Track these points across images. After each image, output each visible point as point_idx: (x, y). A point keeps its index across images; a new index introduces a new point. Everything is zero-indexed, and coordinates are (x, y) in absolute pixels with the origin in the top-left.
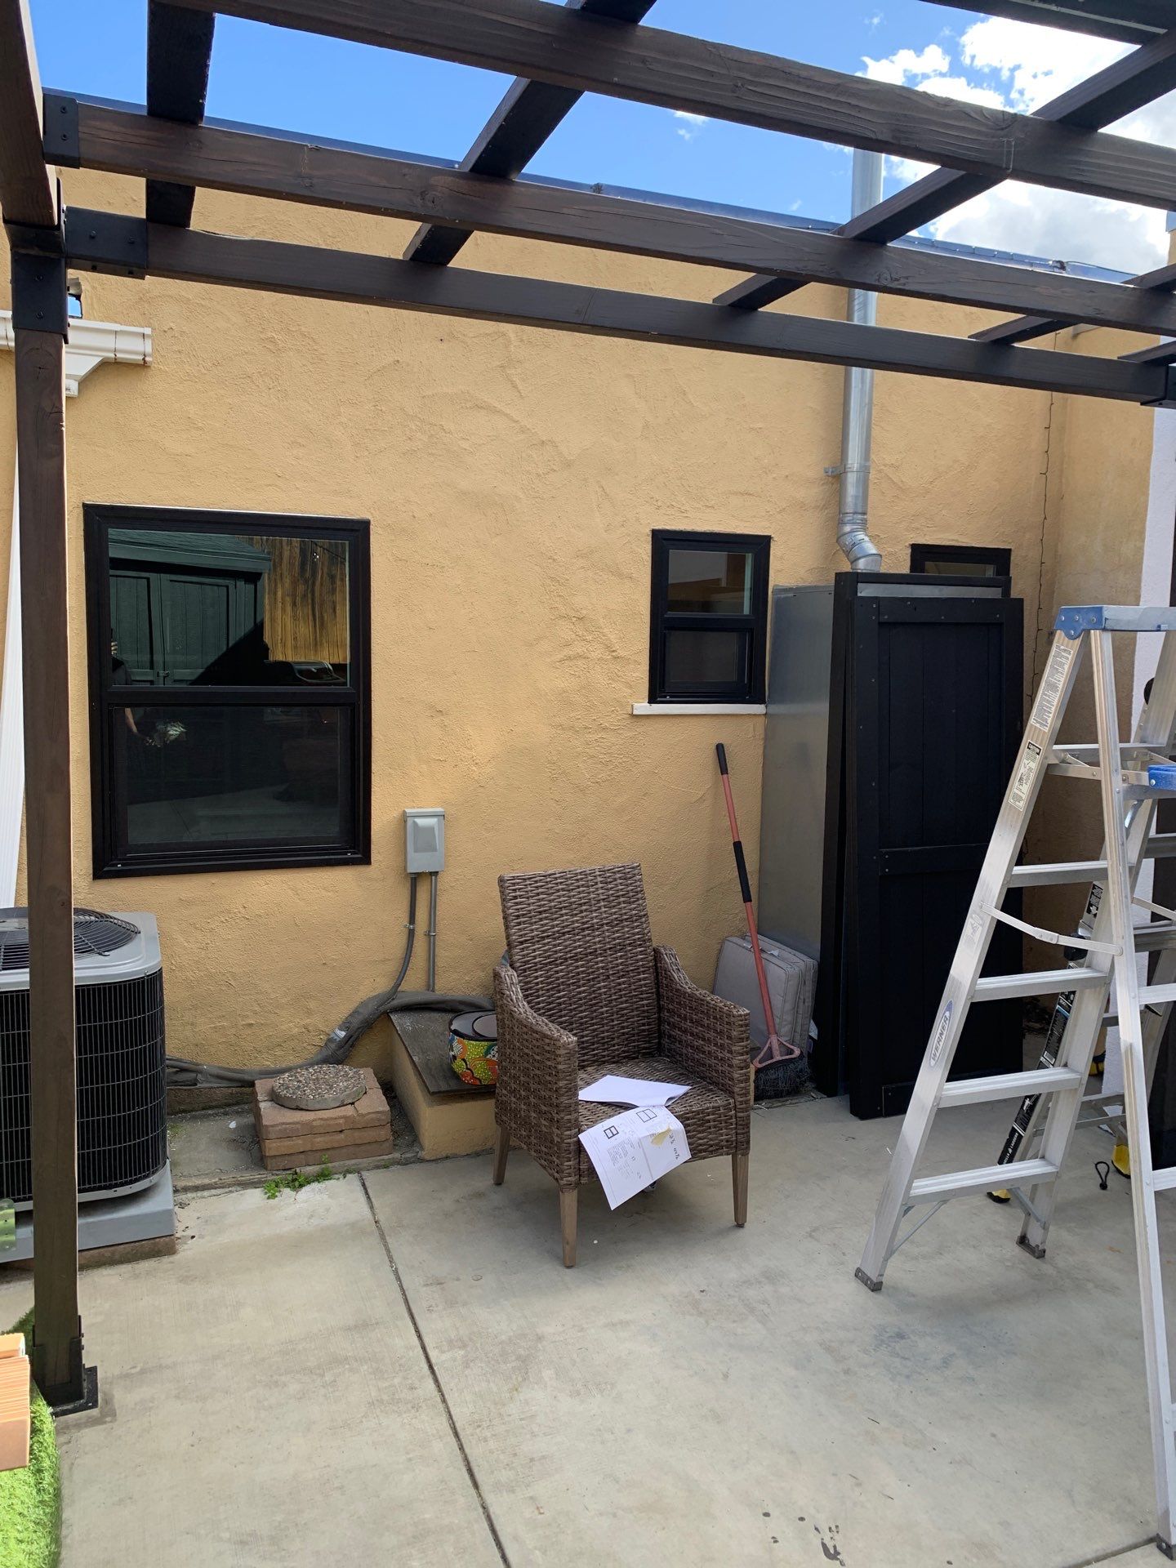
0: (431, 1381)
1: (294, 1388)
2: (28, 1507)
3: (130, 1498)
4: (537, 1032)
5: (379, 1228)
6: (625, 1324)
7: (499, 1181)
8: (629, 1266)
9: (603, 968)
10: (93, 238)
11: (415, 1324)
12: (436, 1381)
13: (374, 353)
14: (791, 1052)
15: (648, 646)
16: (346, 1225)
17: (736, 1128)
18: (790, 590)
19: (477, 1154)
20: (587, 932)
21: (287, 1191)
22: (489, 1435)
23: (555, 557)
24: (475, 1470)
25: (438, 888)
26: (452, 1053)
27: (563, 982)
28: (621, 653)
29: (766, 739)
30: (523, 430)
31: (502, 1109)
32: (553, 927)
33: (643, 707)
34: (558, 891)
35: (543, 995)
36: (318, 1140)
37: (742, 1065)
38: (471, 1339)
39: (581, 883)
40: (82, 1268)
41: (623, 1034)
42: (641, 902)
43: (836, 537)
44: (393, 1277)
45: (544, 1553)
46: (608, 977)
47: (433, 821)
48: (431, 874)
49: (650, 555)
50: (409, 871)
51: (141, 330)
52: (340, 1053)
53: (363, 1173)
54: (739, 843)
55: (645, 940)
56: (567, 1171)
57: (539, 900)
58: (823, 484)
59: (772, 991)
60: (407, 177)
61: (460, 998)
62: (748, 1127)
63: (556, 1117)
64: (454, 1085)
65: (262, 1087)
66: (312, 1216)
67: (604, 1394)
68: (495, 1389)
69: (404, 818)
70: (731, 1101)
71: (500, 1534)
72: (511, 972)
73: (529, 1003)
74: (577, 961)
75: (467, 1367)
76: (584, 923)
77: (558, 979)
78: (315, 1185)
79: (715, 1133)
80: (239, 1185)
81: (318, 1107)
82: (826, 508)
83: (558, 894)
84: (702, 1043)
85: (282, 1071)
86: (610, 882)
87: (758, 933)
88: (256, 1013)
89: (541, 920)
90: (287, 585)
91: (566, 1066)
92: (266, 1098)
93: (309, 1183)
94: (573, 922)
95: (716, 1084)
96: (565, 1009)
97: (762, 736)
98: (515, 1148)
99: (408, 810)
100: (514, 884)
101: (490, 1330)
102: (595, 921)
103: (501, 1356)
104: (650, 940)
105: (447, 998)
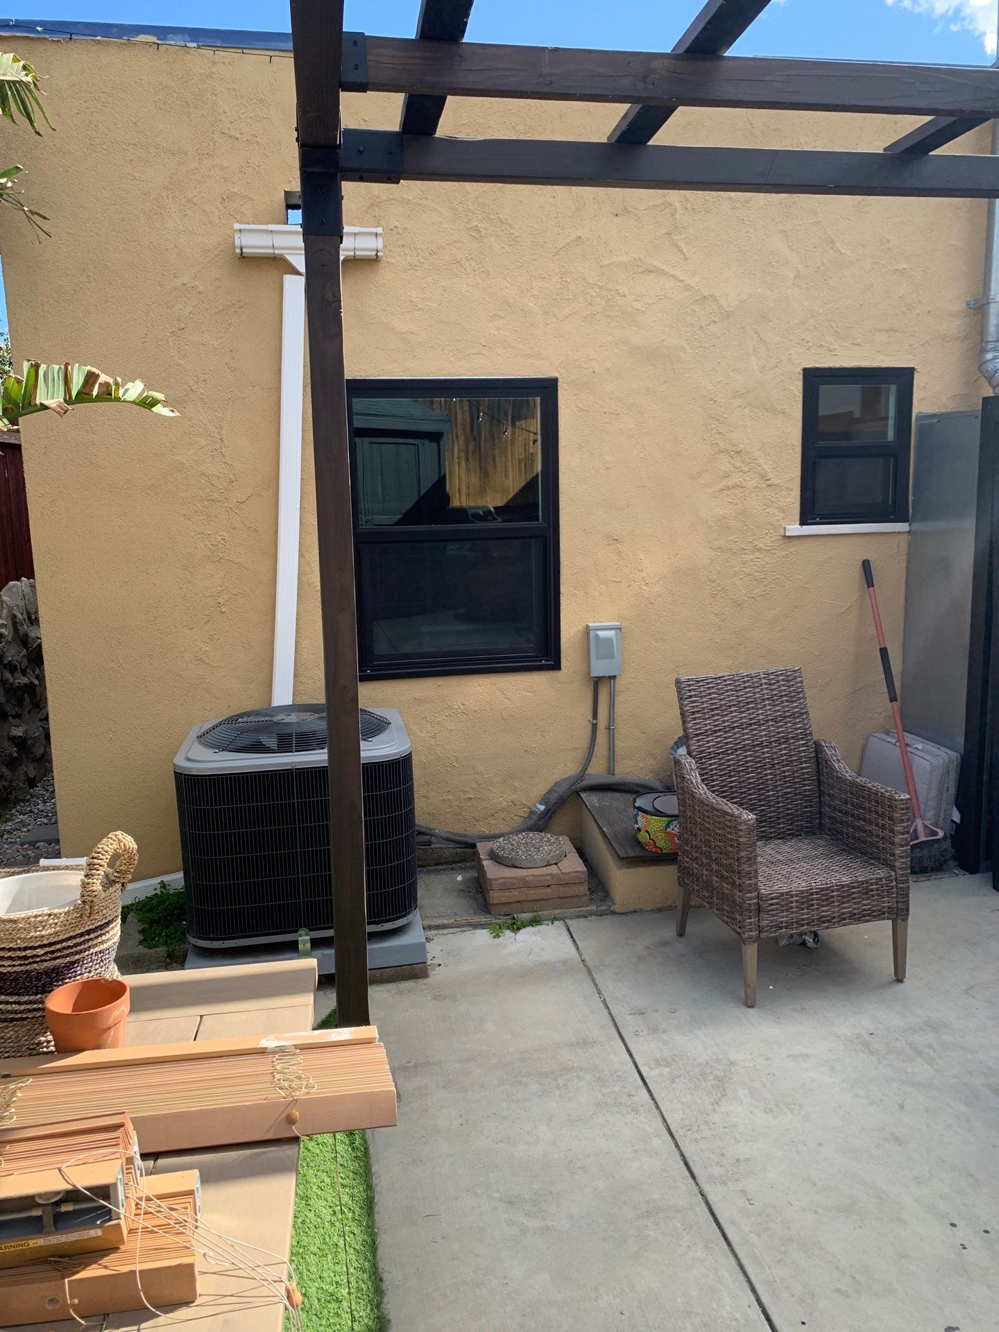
0: (644, 1091)
1: (534, 1087)
2: (347, 1160)
3: (421, 1160)
4: (718, 810)
5: (586, 966)
6: (805, 1056)
7: (681, 933)
8: (802, 1009)
9: (768, 758)
10: (361, 152)
11: (625, 1045)
12: (649, 1091)
13: (560, 232)
14: (935, 834)
15: (799, 474)
16: (559, 962)
17: (896, 897)
18: (934, 416)
19: (659, 910)
20: (754, 727)
21: (508, 932)
22: (699, 1137)
23: (716, 399)
24: (691, 1164)
25: (616, 689)
26: (636, 826)
27: (734, 769)
28: (775, 481)
29: (909, 555)
30: (688, 288)
31: (684, 873)
32: (724, 722)
33: (795, 529)
34: (728, 691)
35: (717, 780)
36: (531, 892)
37: (903, 843)
38: (674, 1060)
39: (747, 684)
40: (373, 982)
41: (788, 814)
42: (802, 701)
43: (977, 365)
44: (602, 1006)
45: (759, 1236)
46: (774, 765)
47: (611, 633)
48: (610, 677)
49: (801, 391)
50: (592, 675)
51: (374, 230)
52: (541, 823)
53: (566, 921)
54: (885, 648)
55: (807, 734)
56: (749, 927)
57: (711, 699)
58: (964, 316)
59: (917, 780)
60: (631, 64)
61: (636, 781)
62: (908, 897)
63: (738, 881)
64: (639, 853)
65: (483, 848)
66: (530, 953)
67: (794, 1112)
68: (699, 1101)
69: (588, 630)
70: (893, 874)
71: (718, 1216)
72: (689, 759)
73: (706, 785)
74: (746, 751)
75: (673, 1082)
76: (751, 719)
77: (729, 766)
78: (529, 929)
79: (878, 901)
80: (470, 925)
81: (529, 865)
82: (968, 339)
83: (728, 694)
84: (863, 823)
85: (498, 836)
86: (774, 684)
87: (905, 731)
88: (474, 789)
89: (713, 716)
90: (462, 443)
91: (747, 839)
92: (487, 857)
93: (524, 927)
94: (742, 718)
95: (877, 859)
96: (736, 792)
97: (906, 552)
98: (696, 907)
99: (590, 625)
100: (689, 685)
101: (689, 1054)
102: (761, 717)
103: (701, 1075)
104: (811, 734)
105: (626, 781)
